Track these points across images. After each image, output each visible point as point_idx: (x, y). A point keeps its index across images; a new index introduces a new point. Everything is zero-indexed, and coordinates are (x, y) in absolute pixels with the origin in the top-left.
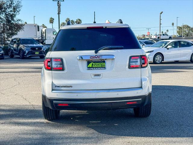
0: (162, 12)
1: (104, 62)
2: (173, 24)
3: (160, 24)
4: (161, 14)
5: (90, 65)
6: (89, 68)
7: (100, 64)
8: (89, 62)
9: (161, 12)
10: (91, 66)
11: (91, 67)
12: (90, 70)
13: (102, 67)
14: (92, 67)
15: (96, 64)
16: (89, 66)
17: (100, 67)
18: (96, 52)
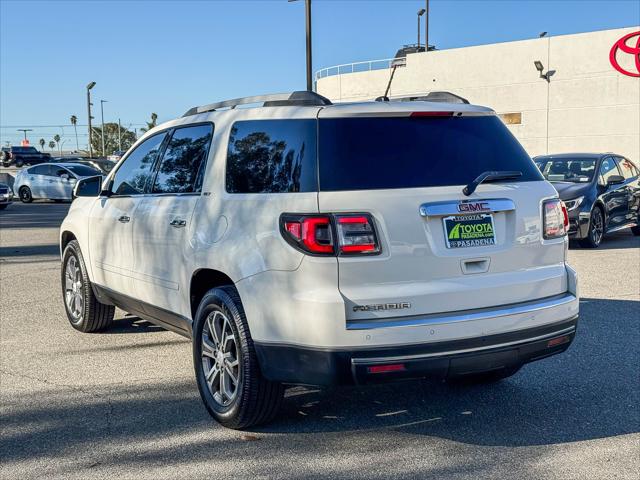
0: (94, 83)
1: (488, 220)
2: (74, 120)
3: (90, 117)
4: (90, 88)
5: (455, 234)
6: (454, 242)
7: (479, 228)
8: (450, 225)
9: (89, 83)
10: (457, 236)
11: (458, 240)
12: (457, 249)
13: (486, 238)
14: (460, 239)
15: (468, 229)
16: (451, 237)
17: (480, 238)
18: (468, 192)
